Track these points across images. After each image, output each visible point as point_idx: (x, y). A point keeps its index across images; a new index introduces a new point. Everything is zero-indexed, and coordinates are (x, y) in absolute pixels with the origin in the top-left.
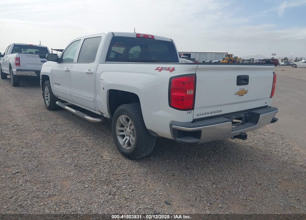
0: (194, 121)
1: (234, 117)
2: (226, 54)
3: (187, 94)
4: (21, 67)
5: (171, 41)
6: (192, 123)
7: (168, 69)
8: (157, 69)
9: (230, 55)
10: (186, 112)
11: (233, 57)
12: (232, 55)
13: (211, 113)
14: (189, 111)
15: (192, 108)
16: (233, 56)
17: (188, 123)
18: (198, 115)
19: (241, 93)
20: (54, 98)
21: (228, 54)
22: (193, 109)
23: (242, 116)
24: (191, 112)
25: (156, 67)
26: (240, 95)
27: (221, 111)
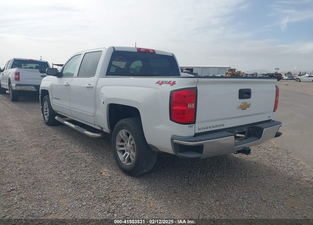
0: (196, 135)
1: (237, 132)
2: (229, 69)
4: (21, 82)
5: (172, 55)
6: (193, 137)
7: (169, 83)
8: (158, 83)
9: (233, 69)
10: (187, 126)
13: (213, 127)
14: (190, 125)
17: (190, 137)
18: (200, 129)
19: (244, 107)
20: (53, 113)
21: (231, 68)
22: (194, 123)
23: (245, 130)
24: (192, 126)
25: (157, 81)
26: (242, 109)
27: (223, 125)
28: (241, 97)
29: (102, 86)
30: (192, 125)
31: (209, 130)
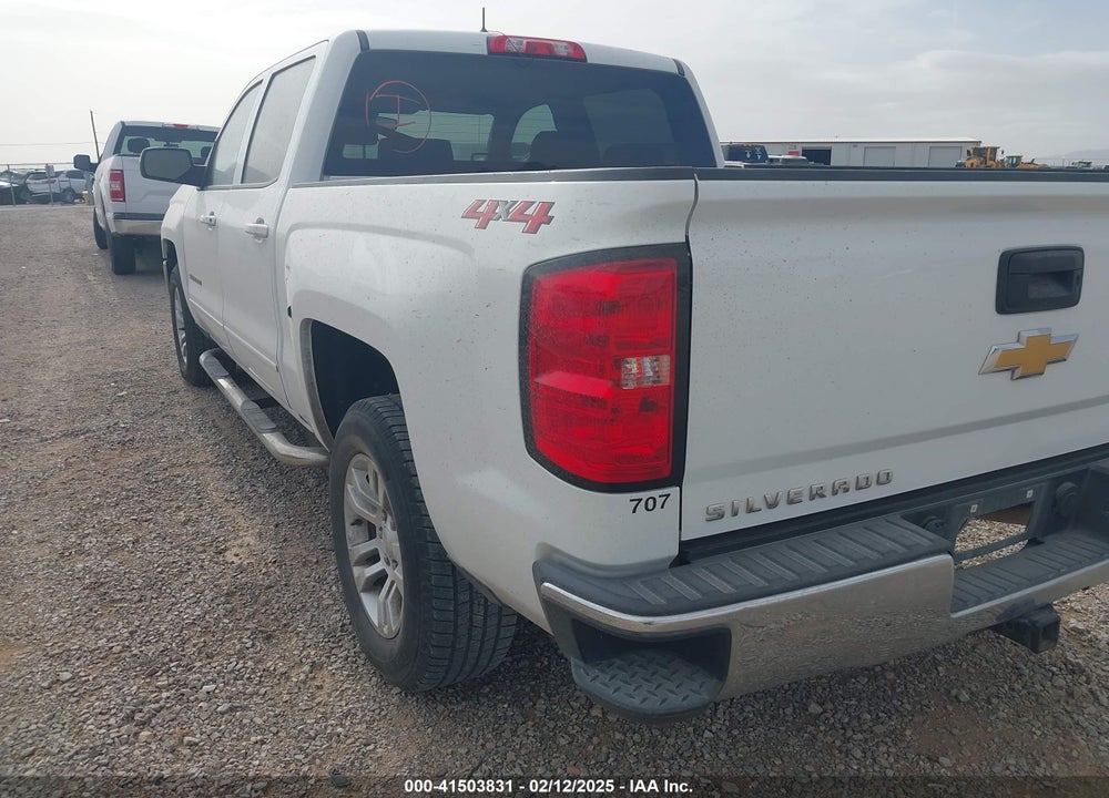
0: (690, 552)
1: (974, 508)
2: (970, 148)
3: (631, 385)
4: (130, 206)
5: (675, 70)
6: (672, 566)
7: (518, 213)
8: (471, 213)
9: (985, 149)
10: (623, 500)
11: (999, 157)
12: (994, 150)
13: (817, 494)
14: (644, 495)
15: (674, 475)
16: (999, 153)
17: (646, 573)
18: (721, 516)
21: (982, 146)
22: (676, 478)
23: (1030, 494)
24: (660, 501)
25: (469, 202)
26: (1018, 373)
27: (883, 478)
28: (1010, 300)
29: (290, 230)
30: (655, 493)
31: (784, 513)
